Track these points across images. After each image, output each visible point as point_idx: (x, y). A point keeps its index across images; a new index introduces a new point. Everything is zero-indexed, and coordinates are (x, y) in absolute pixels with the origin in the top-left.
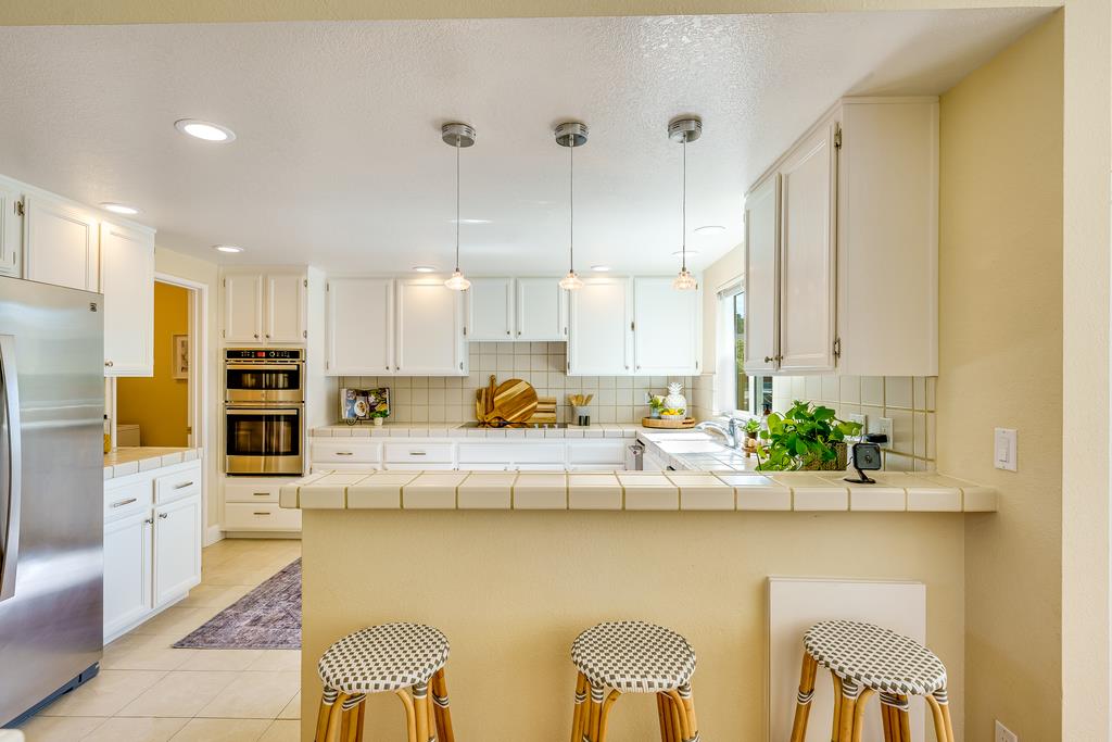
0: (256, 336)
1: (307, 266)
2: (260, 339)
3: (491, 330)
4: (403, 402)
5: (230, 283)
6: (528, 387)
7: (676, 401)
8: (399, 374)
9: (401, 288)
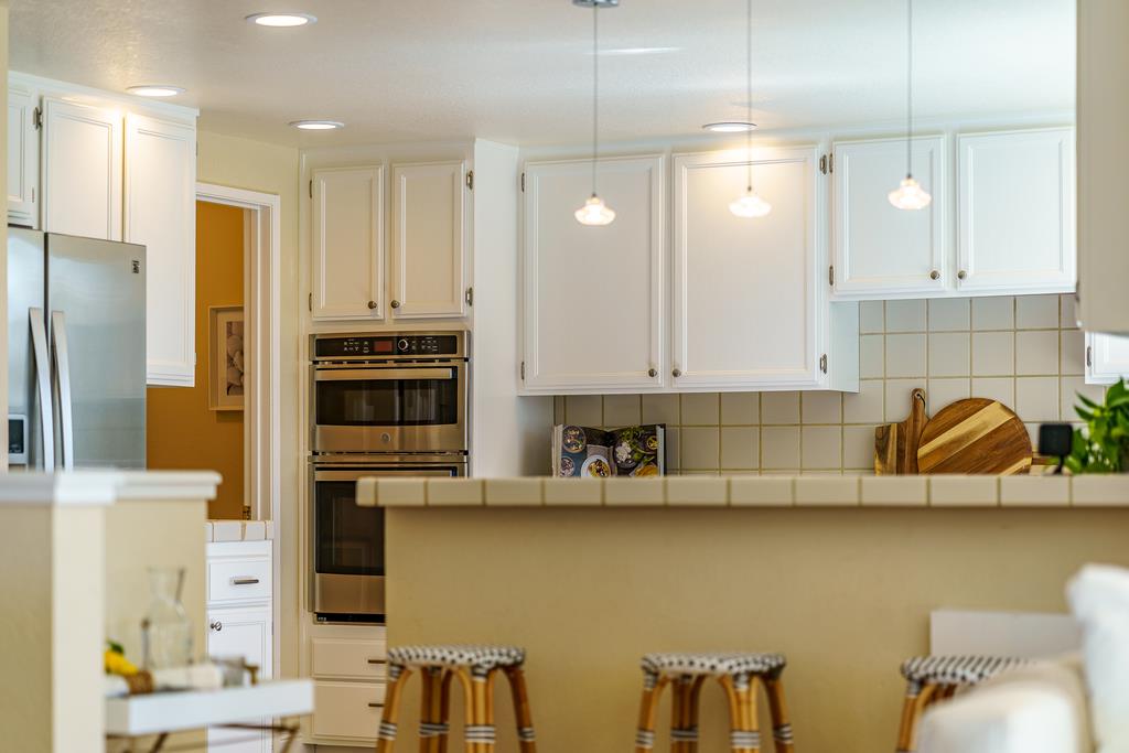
0: (371, 306)
1: (473, 140)
2: (379, 311)
5: (322, 187)
6: (1008, 416)
8: (678, 387)
9: (684, 175)
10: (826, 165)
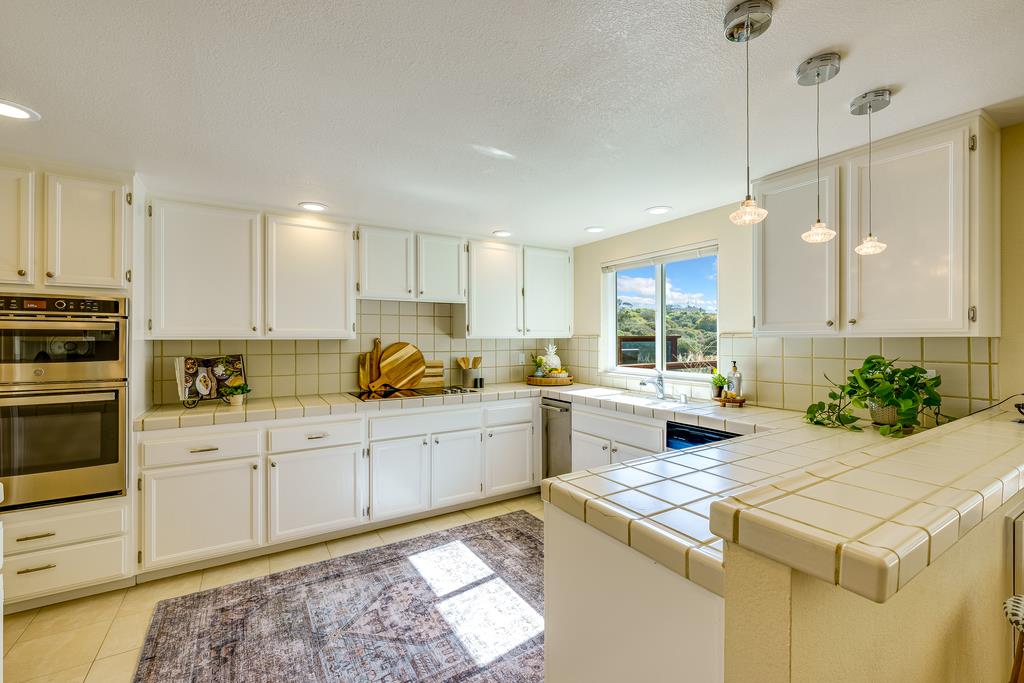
0: (21, 273)
1: (134, 173)
2: (30, 279)
3: (389, 287)
4: (258, 372)
6: (415, 350)
7: (552, 360)
8: (270, 336)
9: (273, 229)
10: (357, 236)
